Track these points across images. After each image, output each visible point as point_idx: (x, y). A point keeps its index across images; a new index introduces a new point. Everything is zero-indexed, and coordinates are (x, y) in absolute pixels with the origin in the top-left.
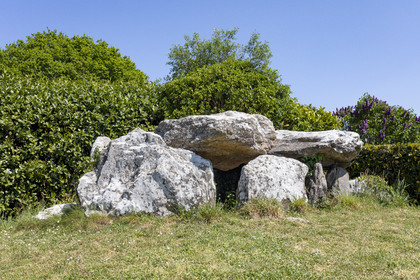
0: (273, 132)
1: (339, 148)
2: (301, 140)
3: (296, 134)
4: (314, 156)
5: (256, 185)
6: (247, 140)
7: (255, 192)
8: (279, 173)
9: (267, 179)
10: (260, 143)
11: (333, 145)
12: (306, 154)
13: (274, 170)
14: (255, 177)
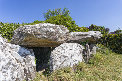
0: (68, 33)
1: (95, 38)
2: (80, 35)
3: (77, 33)
4: (85, 41)
5: (58, 62)
6: (52, 38)
7: (57, 66)
8: (71, 52)
9: (65, 57)
10: (61, 38)
11: (93, 37)
12: (82, 41)
13: (69, 51)
14: (57, 57)
